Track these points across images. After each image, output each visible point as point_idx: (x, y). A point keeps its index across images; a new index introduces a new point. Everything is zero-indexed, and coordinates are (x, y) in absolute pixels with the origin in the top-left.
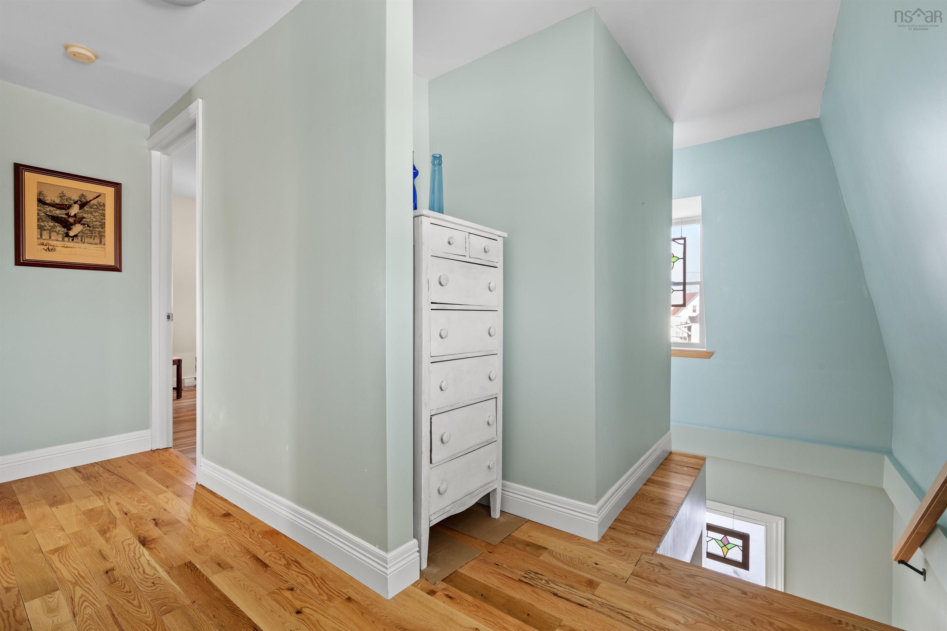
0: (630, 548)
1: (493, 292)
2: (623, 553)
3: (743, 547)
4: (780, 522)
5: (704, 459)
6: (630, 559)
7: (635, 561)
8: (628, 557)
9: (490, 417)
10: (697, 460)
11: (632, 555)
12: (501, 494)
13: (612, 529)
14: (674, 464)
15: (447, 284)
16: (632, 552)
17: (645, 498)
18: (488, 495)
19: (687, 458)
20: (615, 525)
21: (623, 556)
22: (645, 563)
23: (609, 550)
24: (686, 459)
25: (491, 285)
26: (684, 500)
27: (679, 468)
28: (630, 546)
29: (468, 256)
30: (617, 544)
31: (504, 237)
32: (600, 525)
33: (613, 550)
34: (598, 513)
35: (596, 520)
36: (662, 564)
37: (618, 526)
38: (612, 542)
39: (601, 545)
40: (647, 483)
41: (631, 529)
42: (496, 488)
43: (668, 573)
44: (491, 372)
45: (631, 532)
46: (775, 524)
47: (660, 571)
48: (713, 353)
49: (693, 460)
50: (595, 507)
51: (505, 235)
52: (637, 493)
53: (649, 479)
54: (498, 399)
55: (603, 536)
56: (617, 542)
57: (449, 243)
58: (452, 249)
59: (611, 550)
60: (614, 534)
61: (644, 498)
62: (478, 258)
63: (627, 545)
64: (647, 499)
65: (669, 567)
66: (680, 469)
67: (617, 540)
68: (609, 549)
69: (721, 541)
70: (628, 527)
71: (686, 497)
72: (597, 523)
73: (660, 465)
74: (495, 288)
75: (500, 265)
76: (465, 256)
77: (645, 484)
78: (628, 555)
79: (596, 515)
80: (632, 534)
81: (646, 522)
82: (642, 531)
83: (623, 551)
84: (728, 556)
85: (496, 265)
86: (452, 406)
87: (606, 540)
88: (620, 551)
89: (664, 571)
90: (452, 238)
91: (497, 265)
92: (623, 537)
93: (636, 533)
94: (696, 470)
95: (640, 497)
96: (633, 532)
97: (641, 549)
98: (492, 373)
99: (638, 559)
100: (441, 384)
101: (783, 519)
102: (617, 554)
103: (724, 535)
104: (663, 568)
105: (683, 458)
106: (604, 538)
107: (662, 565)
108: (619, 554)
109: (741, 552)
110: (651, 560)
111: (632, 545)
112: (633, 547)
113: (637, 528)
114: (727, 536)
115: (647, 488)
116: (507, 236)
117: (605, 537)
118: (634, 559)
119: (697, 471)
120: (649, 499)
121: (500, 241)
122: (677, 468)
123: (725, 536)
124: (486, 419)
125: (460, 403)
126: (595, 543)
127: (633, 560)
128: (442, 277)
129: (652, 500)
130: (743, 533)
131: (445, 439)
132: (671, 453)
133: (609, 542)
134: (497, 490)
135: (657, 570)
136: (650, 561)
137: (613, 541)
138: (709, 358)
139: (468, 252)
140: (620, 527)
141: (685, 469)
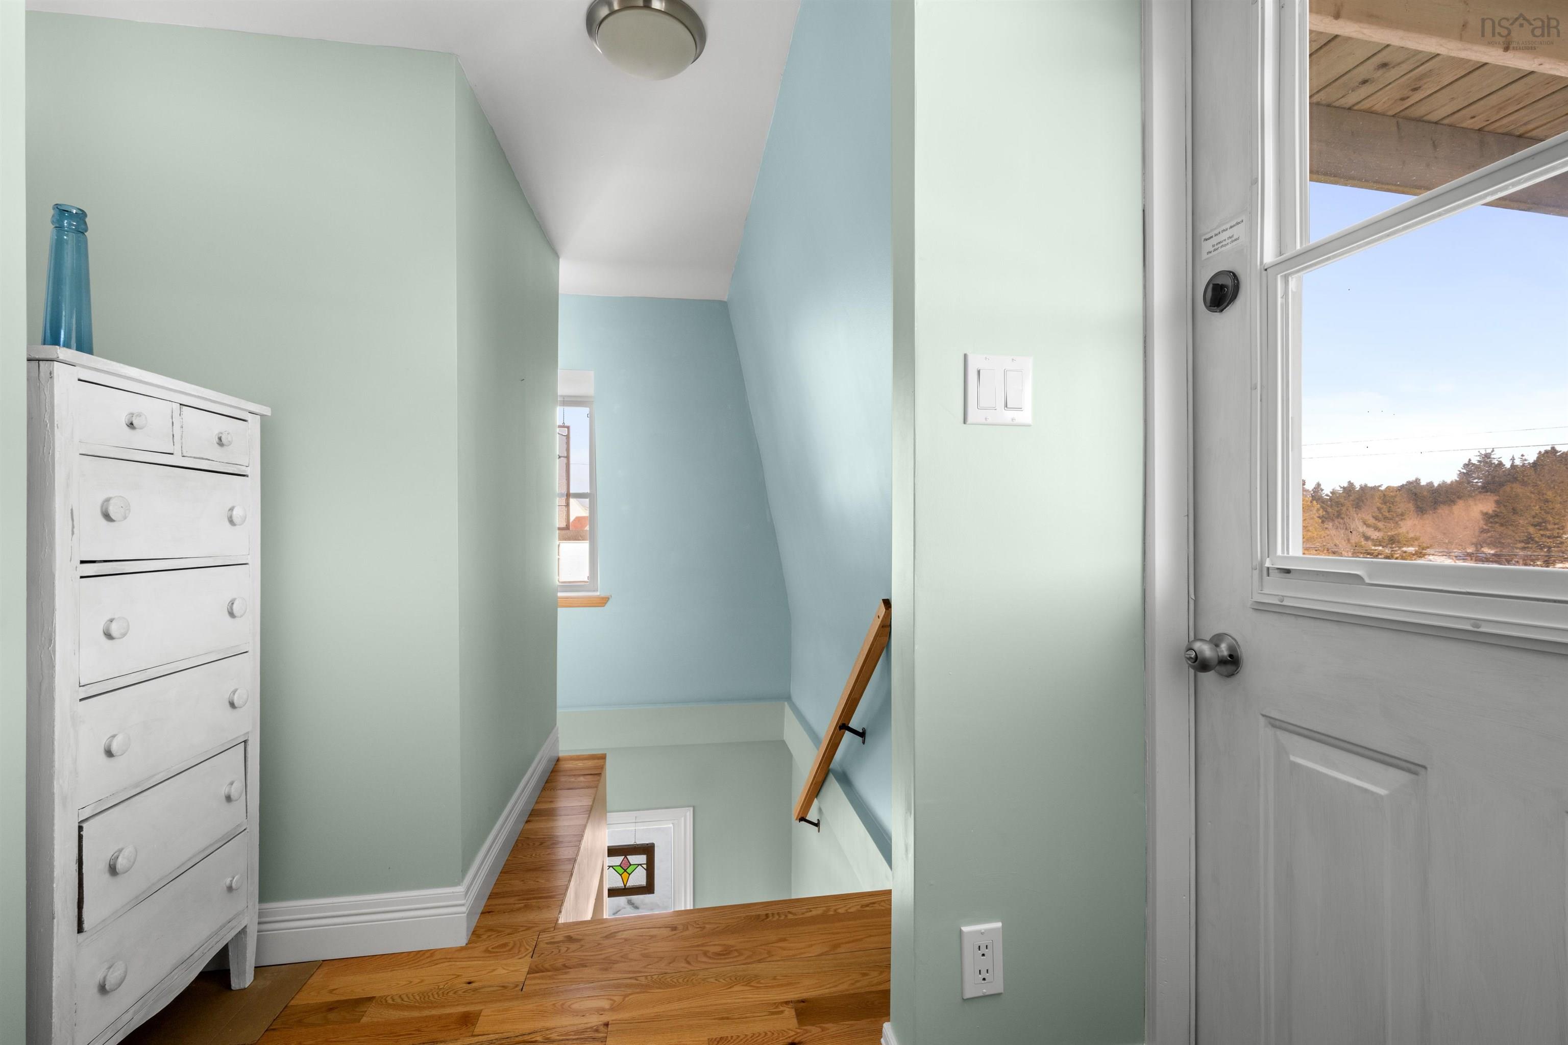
0: (521, 933)
1: (237, 527)
2: (511, 945)
3: (647, 864)
4: (688, 814)
5: (603, 757)
6: (523, 949)
7: (531, 949)
8: (520, 947)
9: (232, 784)
10: (596, 761)
11: (525, 944)
12: (256, 934)
13: (487, 914)
14: (565, 775)
15: (125, 518)
16: (524, 938)
17: (531, 844)
18: (225, 949)
19: (581, 762)
20: (490, 906)
21: (510, 950)
22: (546, 945)
23: (487, 951)
24: (580, 764)
25: (235, 512)
26: (585, 826)
27: (573, 780)
28: (519, 929)
29: (177, 452)
30: (498, 936)
31: (262, 416)
32: (470, 914)
33: (493, 948)
34: (465, 899)
35: (464, 909)
36: (569, 936)
37: (496, 905)
38: (489, 936)
39: (472, 948)
40: (531, 818)
41: (516, 902)
42: (246, 926)
43: (580, 946)
44: (234, 692)
45: (517, 906)
46: (683, 818)
47: (568, 948)
48: (609, 598)
49: (590, 763)
50: (460, 889)
51: (267, 411)
52: (517, 840)
53: (532, 810)
54: (249, 743)
55: (473, 932)
56: (499, 932)
57: (131, 425)
58: (137, 439)
59: (490, 949)
60: (491, 921)
61: (528, 845)
62: (203, 459)
63: (515, 929)
64: (534, 844)
65: (580, 937)
66: (574, 782)
67: (499, 929)
68: (487, 948)
69: (620, 866)
70: (512, 900)
71: (587, 822)
72: (466, 915)
73: (546, 783)
74: (244, 519)
75: (255, 471)
76: (172, 454)
77: (527, 822)
78: (519, 945)
79: (462, 902)
80: (519, 909)
81: (538, 882)
82: (534, 898)
83: (509, 943)
84: (630, 884)
85: (245, 471)
86: (137, 785)
87: (479, 936)
88: (505, 945)
89: (573, 946)
90: (139, 415)
91: (247, 471)
92: (505, 919)
93: (525, 906)
94: (596, 776)
95: (522, 845)
96: (520, 905)
97: (537, 927)
98: (237, 693)
99: (535, 944)
100: (111, 742)
101: (691, 809)
102: (502, 950)
103: (624, 857)
104: (572, 942)
105: (577, 762)
106: (476, 935)
107: (570, 939)
108: (505, 950)
109: (645, 871)
110: (554, 938)
111: (522, 926)
112: (524, 928)
113: (526, 896)
114: (628, 857)
115: (530, 826)
116: (269, 414)
117: (477, 932)
118: (528, 947)
119: (597, 778)
120: (537, 844)
121: (254, 424)
122: (570, 782)
123: (626, 857)
124: (224, 790)
125: (159, 773)
126: (461, 949)
127: (527, 950)
128: (112, 502)
129: (541, 844)
130: (647, 844)
131: (121, 863)
132: (558, 760)
133: (484, 937)
134: (247, 930)
135: (563, 949)
136: (552, 940)
137: (489, 933)
138: (604, 606)
139: (177, 446)
140: (499, 905)
141: (582, 779)
